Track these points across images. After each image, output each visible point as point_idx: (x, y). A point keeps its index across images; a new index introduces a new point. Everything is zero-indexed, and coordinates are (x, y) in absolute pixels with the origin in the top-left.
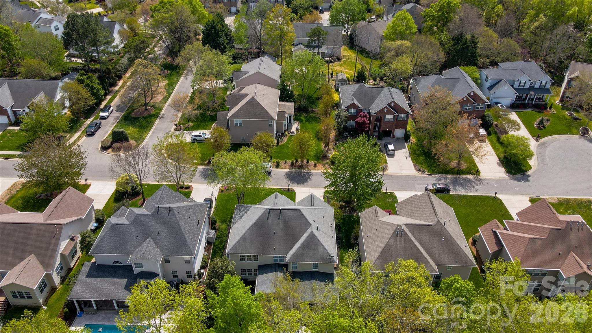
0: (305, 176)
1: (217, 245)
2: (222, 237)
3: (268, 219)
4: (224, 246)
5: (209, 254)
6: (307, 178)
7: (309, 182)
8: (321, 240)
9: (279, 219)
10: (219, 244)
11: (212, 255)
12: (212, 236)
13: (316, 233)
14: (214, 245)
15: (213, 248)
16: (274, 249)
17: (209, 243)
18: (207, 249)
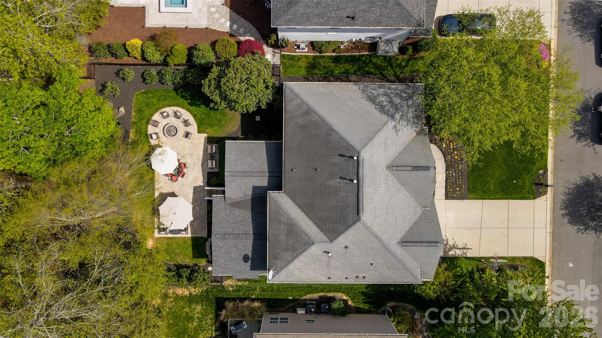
0: (593, 220)
1: (371, 61)
2: (392, 67)
3: (340, 155)
4: (372, 73)
5: (344, 51)
6: (585, 225)
7: (572, 229)
8: (302, 258)
9: (341, 178)
10: (374, 64)
11: (348, 56)
12: (382, 48)
13: (315, 250)
14: (370, 56)
15: (363, 55)
16: (292, 170)
17: (373, 46)
18: (357, 45)
